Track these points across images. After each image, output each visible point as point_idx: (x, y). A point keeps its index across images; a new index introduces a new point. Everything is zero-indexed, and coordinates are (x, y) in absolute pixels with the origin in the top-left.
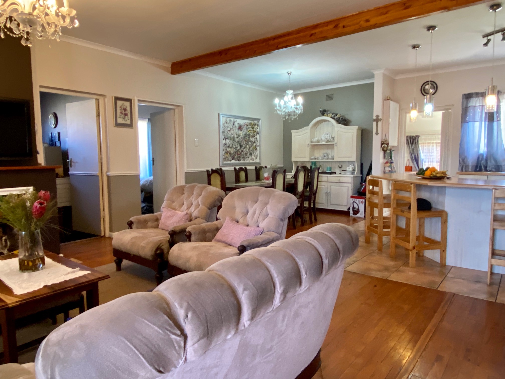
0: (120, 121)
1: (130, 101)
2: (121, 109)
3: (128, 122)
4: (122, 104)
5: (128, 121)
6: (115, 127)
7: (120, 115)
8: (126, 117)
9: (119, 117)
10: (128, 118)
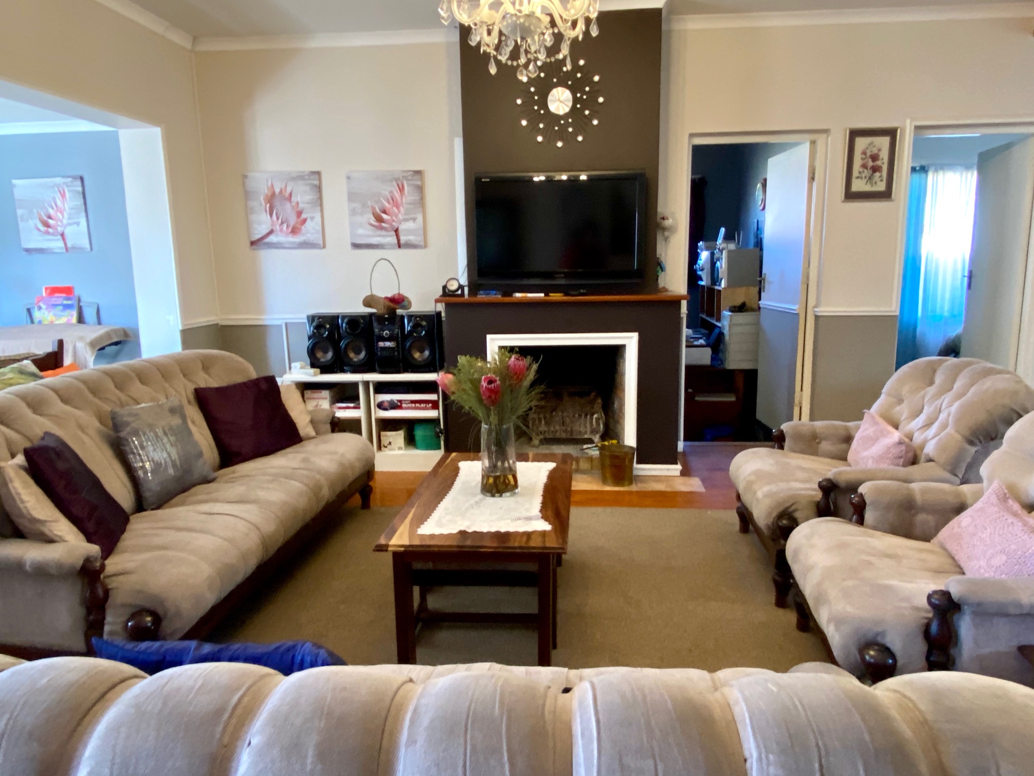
0: (858, 185)
1: (891, 133)
2: (864, 156)
3: (881, 187)
4: (869, 145)
5: (879, 183)
6: (843, 202)
7: (860, 173)
8: (877, 174)
9: (858, 178)
10: (881, 176)
